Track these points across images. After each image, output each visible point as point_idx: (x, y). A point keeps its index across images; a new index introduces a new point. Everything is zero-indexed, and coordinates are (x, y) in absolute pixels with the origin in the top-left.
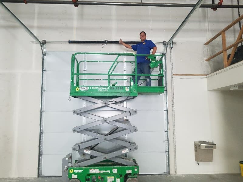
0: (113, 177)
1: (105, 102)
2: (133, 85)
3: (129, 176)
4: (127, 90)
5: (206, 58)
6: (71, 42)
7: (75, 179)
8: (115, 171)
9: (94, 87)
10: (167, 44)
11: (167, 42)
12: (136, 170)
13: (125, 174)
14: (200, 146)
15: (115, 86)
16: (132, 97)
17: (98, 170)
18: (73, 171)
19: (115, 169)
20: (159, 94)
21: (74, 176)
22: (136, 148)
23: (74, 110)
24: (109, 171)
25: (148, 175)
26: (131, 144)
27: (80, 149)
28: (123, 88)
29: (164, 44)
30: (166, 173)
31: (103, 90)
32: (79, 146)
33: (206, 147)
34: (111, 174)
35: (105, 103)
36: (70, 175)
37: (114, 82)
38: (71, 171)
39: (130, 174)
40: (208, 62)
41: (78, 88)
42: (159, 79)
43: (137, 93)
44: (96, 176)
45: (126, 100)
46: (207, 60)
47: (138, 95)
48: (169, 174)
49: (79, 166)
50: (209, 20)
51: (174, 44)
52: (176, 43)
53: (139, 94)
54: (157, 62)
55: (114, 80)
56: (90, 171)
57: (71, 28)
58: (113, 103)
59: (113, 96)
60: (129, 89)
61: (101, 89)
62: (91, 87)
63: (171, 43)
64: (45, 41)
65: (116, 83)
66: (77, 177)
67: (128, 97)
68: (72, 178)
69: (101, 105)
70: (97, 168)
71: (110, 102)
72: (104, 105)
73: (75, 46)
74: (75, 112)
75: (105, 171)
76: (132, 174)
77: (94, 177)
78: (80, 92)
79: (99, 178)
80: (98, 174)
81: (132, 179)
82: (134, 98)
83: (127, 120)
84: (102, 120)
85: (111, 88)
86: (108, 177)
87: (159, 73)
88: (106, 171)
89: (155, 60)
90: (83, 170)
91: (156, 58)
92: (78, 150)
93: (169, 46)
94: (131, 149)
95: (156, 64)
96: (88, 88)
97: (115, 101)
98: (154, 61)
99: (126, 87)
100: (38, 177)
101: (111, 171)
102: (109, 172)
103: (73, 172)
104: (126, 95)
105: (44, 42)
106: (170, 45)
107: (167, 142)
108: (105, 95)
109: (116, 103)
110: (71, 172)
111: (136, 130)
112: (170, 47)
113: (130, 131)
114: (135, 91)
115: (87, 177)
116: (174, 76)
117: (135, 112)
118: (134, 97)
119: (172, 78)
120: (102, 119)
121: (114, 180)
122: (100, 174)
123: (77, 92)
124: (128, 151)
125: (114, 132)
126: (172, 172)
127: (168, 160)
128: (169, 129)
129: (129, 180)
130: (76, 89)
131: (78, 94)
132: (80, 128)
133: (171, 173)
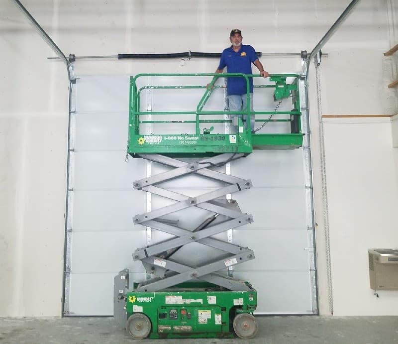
0: (209, 312)
1: (192, 165)
2: (242, 132)
3: (238, 310)
4: (233, 140)
5: (388, 82)
6: (122, 57)
7: (139, 314)
8: (212, 300)
9: (171, 136)
10: (308, 56)
11: (309, 52)
12: (251, 299)
13: (232, 306)
14: (378, 258)
15: (209, 133)
16: (243, 155)
17: (181, 297)
18: (134, 299)
19: (212, 297)
20: (292, 148)
21: (138, 309)
22: (251, 257)
23: (134, 181)
24: (201, 301)
25: (275, 317)
26: (241, 249)
27: (147, 257)
28: (224, 137)
29: (304, 55)
30: (312, 313)
31: (189, 142)
32: (145, 251)
33: (390, 259)
34: (206, 306)
35: (193, 167)
36: (130, 306)
37: (208, 126)
38: (132, 299)
39: (240, 307)
40: (392, 90)
41: (142, 139)
42: (293, 119)
43: (252, 147)
44: (177, 310)
45: (231, 160)
46: (390, 86)
47: (253, 151)
48: (318, 315)
49: (146, 291)
50: (393, 5)
51: (322, 56)
52: (327, 54)
53: (255, 148)
54: (287, 88)
55: (206, 121)
56: (167, 299)
57: (122, 30)
58: (207, 168)
59: (207, 152)
60: (235, 140)
61: (184, 140)
62: (167, 136)
63: (318, 54)
64: (74, 55)
65: (212, 128)
66: (142, 311)
67: (235, 154)
68: (134, 311)
69: (184, 171)
70: (179, 295)
71: (202, 165)
72: (191, 170)
73: (129, 64)
74: (137, 185)
75: (193, 301)
76: (245, 307)
77: (174, 311)
78: (146, 146)
79: (183, 312)
80: (182, 306)
81: (243, 317)
82: (244, 157)
83: (233, 202)
84: (186, 201)
85: (202, 139)
86: (200, 312)
87: (293, 107)
88: (195, 299)
89: (285, 84)
90: (153, 298)
91: (285, 79)
92: (144, 259)
93: (313, 60)
94: (241, 259)
95: (285, 91)
96: (160, 138)
97: (211, 163)
98: (283, 86)
99: (231, 136)
100: (63, 316)
101: (205, 301)
102: (202, 303)
103: (136, 300)
104: (230, 150)
105: (72, 57)
106: (315, 57)
107: (313, 250)
108: (192, 151)
109: (212, 167)
110: (132, 301)
111: (250, 220)
112: (316, 61)
113: (240, 222)
114: (247, 143)
115: (162, 311)
116: (324, 119)
117: (248, 184)
118: (246, 155)
119: (321, 122)
120: (187, 199)
121: (210, 318)
122: (185, 305)
123: (141, 146)
124: (236, 262)
125: (209, 225)
126: (324, 311)
127: (315, 287)
128: (317, 225)
129: (239, 318)
130: (139, 141)
131: (142, 150)
132: (146, 217)
133: (322, 312)
